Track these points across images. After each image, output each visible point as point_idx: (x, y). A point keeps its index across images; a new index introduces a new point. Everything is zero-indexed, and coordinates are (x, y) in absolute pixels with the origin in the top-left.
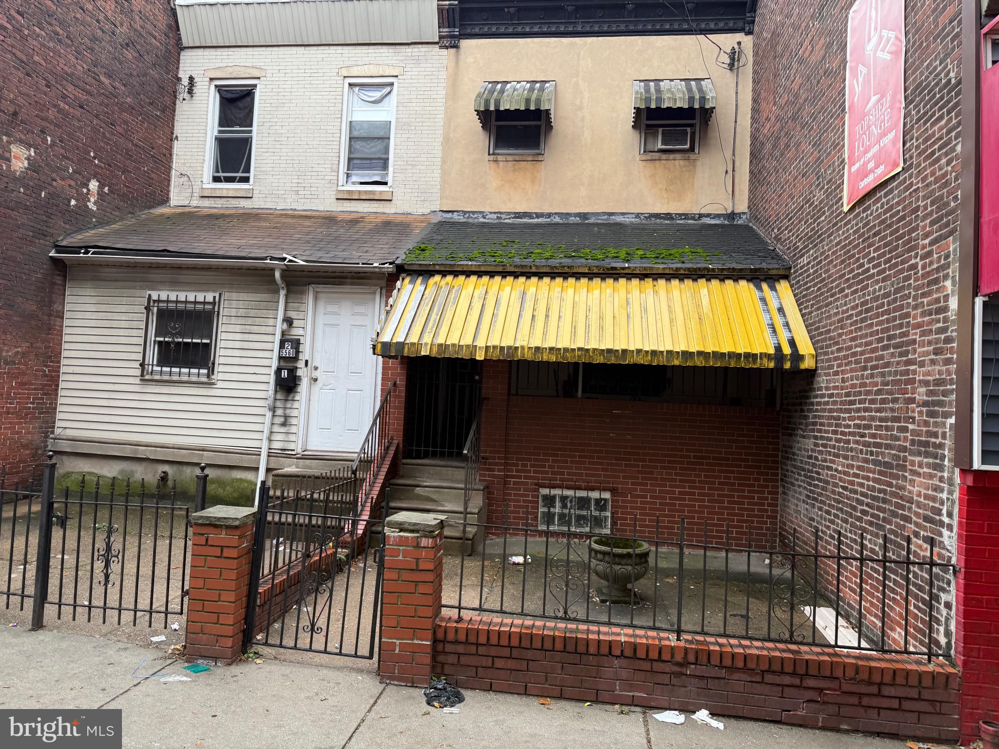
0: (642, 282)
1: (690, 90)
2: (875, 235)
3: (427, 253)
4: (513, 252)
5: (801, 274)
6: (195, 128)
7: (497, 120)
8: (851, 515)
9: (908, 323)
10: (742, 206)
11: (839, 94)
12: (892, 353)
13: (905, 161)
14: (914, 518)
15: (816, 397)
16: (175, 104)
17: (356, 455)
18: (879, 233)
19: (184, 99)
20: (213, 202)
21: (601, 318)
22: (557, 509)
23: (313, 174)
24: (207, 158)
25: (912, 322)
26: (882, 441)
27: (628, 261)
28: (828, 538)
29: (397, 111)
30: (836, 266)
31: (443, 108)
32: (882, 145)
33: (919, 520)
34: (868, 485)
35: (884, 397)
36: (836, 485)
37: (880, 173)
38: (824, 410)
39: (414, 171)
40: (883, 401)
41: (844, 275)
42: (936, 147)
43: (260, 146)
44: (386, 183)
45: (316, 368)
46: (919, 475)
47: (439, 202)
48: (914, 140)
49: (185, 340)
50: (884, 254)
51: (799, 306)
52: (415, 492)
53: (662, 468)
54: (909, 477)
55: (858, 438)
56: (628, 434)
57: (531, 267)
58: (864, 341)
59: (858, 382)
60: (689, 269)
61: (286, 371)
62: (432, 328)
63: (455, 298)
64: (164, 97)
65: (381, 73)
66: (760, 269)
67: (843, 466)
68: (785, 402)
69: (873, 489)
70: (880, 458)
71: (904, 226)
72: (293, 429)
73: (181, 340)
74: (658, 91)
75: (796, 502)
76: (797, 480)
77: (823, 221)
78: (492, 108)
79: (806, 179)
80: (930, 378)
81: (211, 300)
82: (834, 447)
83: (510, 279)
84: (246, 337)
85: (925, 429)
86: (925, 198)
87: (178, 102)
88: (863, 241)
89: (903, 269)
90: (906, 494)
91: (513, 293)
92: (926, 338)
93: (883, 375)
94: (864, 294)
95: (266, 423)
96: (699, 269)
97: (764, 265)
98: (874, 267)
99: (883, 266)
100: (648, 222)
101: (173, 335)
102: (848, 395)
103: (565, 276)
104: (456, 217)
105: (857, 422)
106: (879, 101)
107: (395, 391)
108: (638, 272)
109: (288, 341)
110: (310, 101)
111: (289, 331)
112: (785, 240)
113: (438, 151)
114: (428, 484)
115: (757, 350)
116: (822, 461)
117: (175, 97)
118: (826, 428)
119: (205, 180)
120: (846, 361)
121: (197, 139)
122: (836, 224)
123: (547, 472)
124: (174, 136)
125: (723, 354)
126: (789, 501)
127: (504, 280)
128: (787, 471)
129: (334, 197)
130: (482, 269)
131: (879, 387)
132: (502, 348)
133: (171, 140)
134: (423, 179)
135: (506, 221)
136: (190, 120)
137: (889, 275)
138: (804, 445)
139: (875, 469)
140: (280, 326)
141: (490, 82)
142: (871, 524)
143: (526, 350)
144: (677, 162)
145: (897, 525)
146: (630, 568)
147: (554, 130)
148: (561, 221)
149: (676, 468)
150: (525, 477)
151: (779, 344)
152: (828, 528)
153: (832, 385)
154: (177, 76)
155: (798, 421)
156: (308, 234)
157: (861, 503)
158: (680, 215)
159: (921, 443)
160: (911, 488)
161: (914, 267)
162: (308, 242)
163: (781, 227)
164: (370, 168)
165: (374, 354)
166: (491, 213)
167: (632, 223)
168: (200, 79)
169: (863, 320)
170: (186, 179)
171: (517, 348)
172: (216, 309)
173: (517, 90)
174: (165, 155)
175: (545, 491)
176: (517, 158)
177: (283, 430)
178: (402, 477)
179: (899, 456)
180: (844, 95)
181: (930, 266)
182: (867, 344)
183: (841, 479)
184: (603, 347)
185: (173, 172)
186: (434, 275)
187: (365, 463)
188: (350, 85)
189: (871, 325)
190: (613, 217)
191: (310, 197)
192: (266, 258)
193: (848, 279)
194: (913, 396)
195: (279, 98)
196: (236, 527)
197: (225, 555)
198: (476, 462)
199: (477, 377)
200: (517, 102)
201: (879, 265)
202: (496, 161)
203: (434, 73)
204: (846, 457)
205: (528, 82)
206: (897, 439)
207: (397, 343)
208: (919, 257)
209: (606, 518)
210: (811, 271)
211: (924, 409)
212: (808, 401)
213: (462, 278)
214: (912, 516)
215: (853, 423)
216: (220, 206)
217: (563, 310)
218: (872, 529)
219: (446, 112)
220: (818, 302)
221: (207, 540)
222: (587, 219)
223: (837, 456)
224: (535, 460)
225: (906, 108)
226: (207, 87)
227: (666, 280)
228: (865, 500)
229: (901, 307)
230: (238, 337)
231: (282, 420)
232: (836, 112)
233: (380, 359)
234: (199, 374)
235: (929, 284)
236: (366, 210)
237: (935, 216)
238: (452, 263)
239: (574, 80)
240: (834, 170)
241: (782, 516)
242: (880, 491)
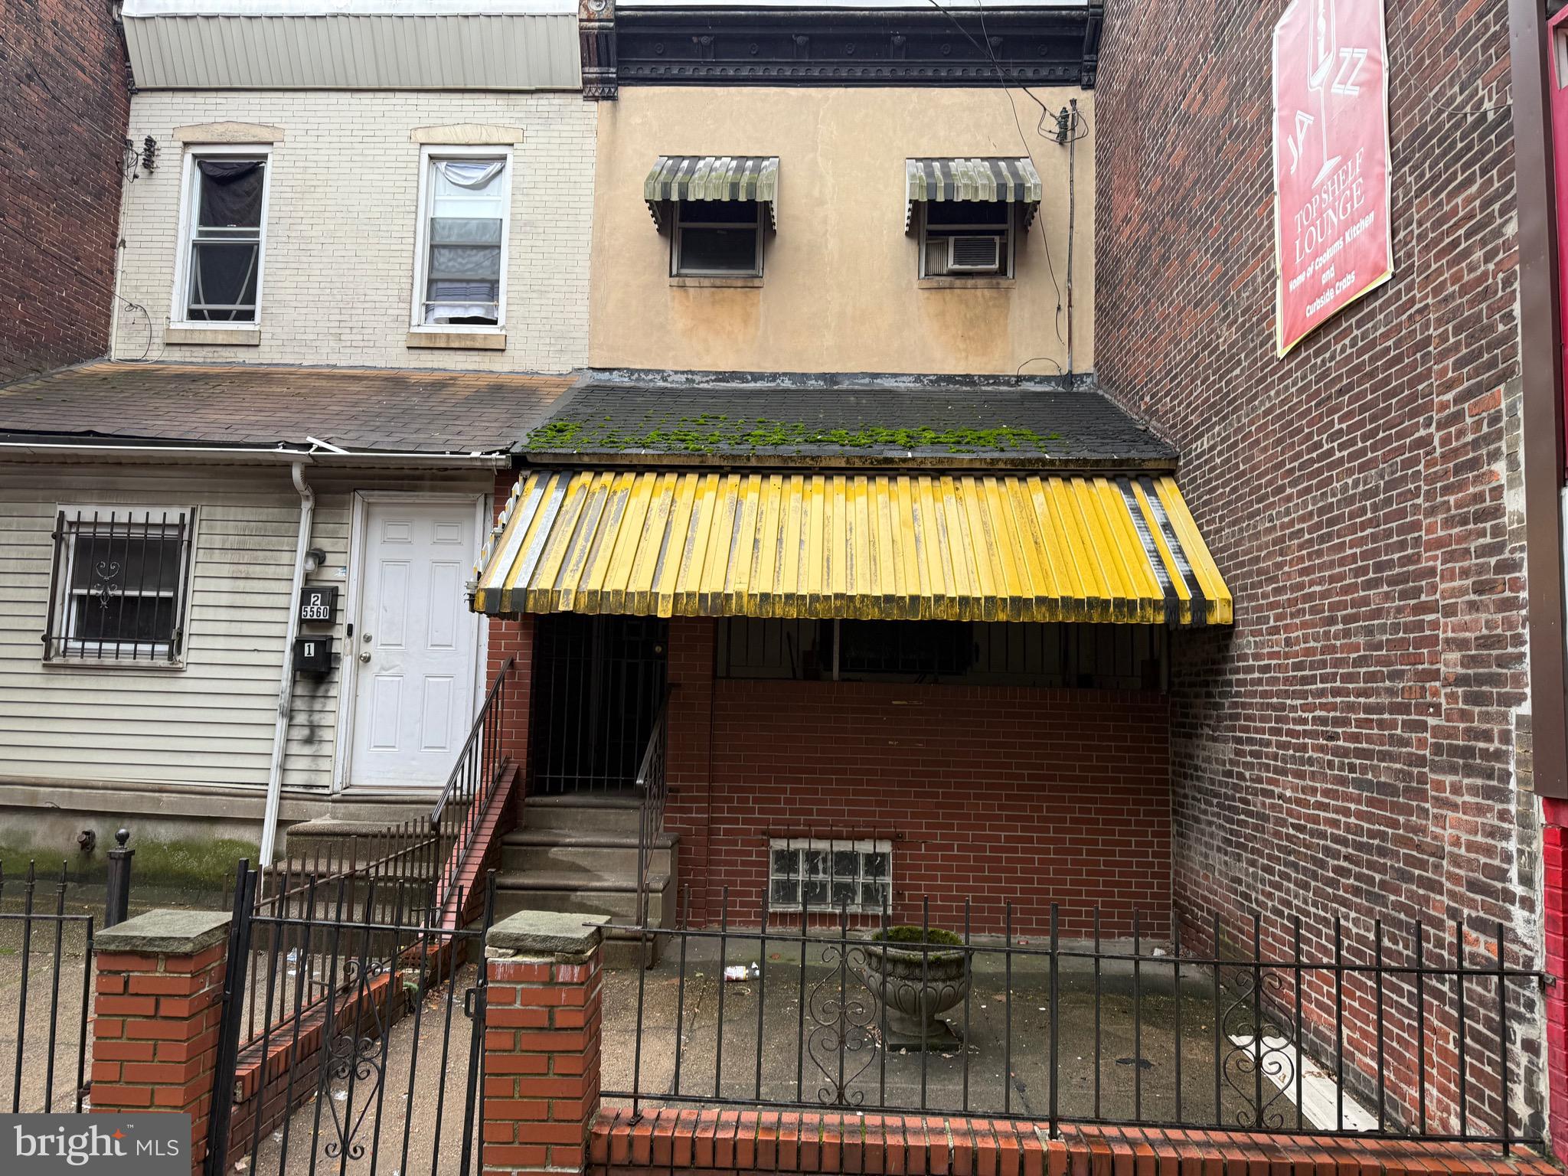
0: (936, 483)
1: (998, 173)
2: (1341, 392)
3: (568, 435)
4: (717, 433)
5: (1199, 467)
6: (156, 226)
7: (682, 220)
8: (1315, 876)
9: (1418, 539)
10: (1085, 364)
11: (1259, 165)
12: (1387, 593)
13: (1397, 263)
14: (1447, 885)
15: (1237, 671)
16: (121, 186)
17: (440, 792)
18: (1349, 387)
19: (136, 176)
20: (188, 354)
21: (872, 543)
22: (801, 876)
23: (366, 305)
24: (178, 278)
25: (1424, 538)
26: (1372, 747)
27: (911, 448)
28: (1269, 914)
29: (513, 202)
30: (1265, 449)
31: (592, 198)
32: (1348, 239)
33: (1457, 889)
34: (1347, 824)
35: (1372, 669)
36: (1282, 822)
37: (1348, 287)
38: (1253, 694)
39: (543, 302)
40: (1371, 677)
41: (1282, 464)
42: (1462, 232)
43: (272, 259)
44: (495, 322)
45: (368, 639)
46: (1454, 807)
47: (587, 354)
48: (1415, 225)
49: (128, 593)
50: (1361, 424)
51: (1196, 519)
52: (550, 855)
53: (977, 797)
54: (1433, 811)
55: (1322, 741)
56: (919, 741)
57: (748, 458)
58: (1327, 574)
59: (1319, 645)
60: (1012, 461)
61: (312, 645)
62: (578, 563)
63: (618, 511)
64: (99, 172)
65: (484, 140)
66: (1128, 459)
67: (1295, 789)
68: (1176, 680)
69: (1358, 830)
70: (1370, 776)
71: (1401, 373)
72: (327, 749)
73: (119, 593)
74: (947, 174)
75: (1204, 850)
76: (1205, 812)
77: (1237, 377)
78: (675, 198)
79: (1202, 310)
80: (1467, 634)
81: (177, 521)
82: (1275, 757)
83: (713, 479)
84: (241, 585)
85: (1462, 725)
86: (1440, 322)
87: (125, 181)
88: (1318, 405)
89: (1403, 446)
90: (1429, 840)
91: (719, 502)
92: (1458, 565)
93: (1369, 631)
94: (1324, 495)
95: (277, 739)
96: (1029, 461)
97: (1134, 454)
98: (1341, 447)
99: (1360, 445)
100: (936, 388)
101: (105, 584)
102: (1298, 667)
103: (807, 473)
104: (616, 379)
105: (1318, 713)
106: (1339, 166)
107: (512, 676)
108: (929, 466)
109: (316, 590)
110: (360, 183)
111: (318, 573)
112: (1166, 413)
113: (584, 270)
114: (573, 840)
115: (1135, 594)
116: (1252, 780)
117: (121, 172)
118: (1258, 724)
119: (174, 316)
120: (1293, 609)
121: (159, 245)
122: (1263, 379)
123: (782, 811)
124: (119, 240)
125: (1079, 603)
126: (1189, 848)
127: (702, 480)
128: (1186, 796)
129: (403, 345)
130: (665, 462)
131: (1362, 653)
132: (703, 597)
133: (113, 246)
134: (560, 315)
135: (702, 386)
136: (147, 213)
137: (1375, 460)
138: (1217, 752)
139: (1360, 795)
140: (301, 565)
141: (669, 158)
142: (1357, 892)
143: (745, 599)
144: (979, 292)
145: (1411, 896)
146: (941, 985)
147: (778, 240)
148: (793, 387)
149: (998, 797)
150: (745, 821)
151: (1170, 583)
152: (1270, 896)
153: (1266, 651)
154: (123, 137)
155: (1203, 712)
156: (355, 404)
157: (1336, 855)
158: (987, 377)
159: (1454, 751)
160: (1438, 830)
161: (1426, 441)
162: (354, 417)
163: (1158, 392)
164: (466, 296)
165: (473, 610)
166: (676, 372)
167: (910, 391)
168: (167, 144)
169: (1322, 539)
170: (140, 313)
171: (728, 597)
172: (186, 536)
173: (716, 169)
174: (100, 272)
175: (779, 844)
176: (718, 282)
177: (307, 750)
178: (526, 829)
179: (1410, 774)
180: (1270, 165)
181: (1457, 438)
182: (1333, 579)
183: (1290, 812)
184: (877, 593)
185: (116, 302)
186: (580, 473)
187: (458, 807)
188: (431, 157)
189: (1341, 547)
190: (879, 381)
191: (362, 344)
192: (275, 445)
193: (1292, 471)
194: (1435, 667)
195: (307, 177)
196: (187, 956)
197: (162, 1012)
198: (657, 797)
199: (658, 649)
200: (716, 188)
201: (1352, 442)
202: (683, 287)
203: (575, 141)
204: (1300, 775)
205: (733, 158)
206: (1407, 743)
207: (515, 590)
208: (1434, 425)
209: (884, 886)
210: (1218, 461)
211: (1460, 690)
212: (1220, 678)
213: (629, 478)
214: (1443, 880)
215: (1311, 716)
216: (201, 360)
217: (806, 529)
218: (1359, 901)
219: (596, 205)
220: (1233, 512)
221: (126, 983)
222: (837, 383)
223: (1284, 772)
224: (762, 790)
225: (1393, 173)
226: (178, 157)
227: (976, 479)
228: (1343, 849)
229: (1402, 513)
230: (226, 585)
231: (306, 732)
232: (1256, 193)
233: (485, 620)
234: (152, 654)
235: (1457, 470)
236: (460, 367)
237: (1465, 351)
238: (612, 451)
239: (811, 156)
240: (1255, 291)
241: (1177, 873)
242: (1372, 834)
